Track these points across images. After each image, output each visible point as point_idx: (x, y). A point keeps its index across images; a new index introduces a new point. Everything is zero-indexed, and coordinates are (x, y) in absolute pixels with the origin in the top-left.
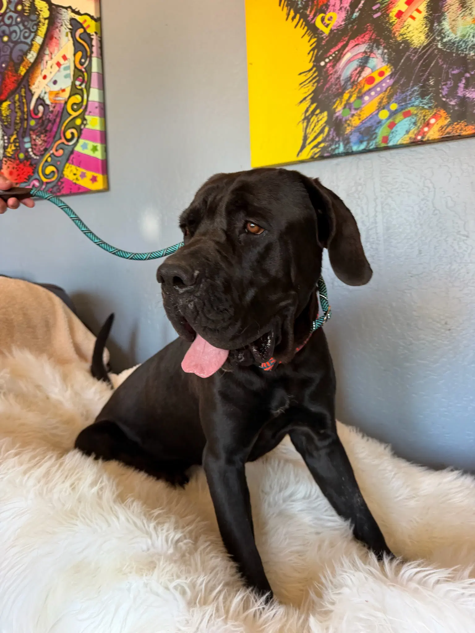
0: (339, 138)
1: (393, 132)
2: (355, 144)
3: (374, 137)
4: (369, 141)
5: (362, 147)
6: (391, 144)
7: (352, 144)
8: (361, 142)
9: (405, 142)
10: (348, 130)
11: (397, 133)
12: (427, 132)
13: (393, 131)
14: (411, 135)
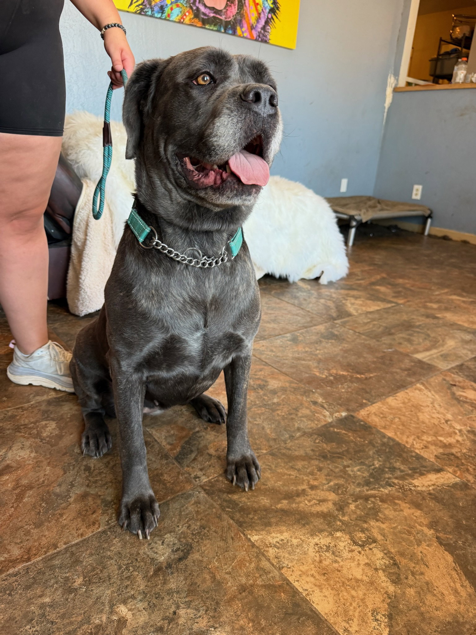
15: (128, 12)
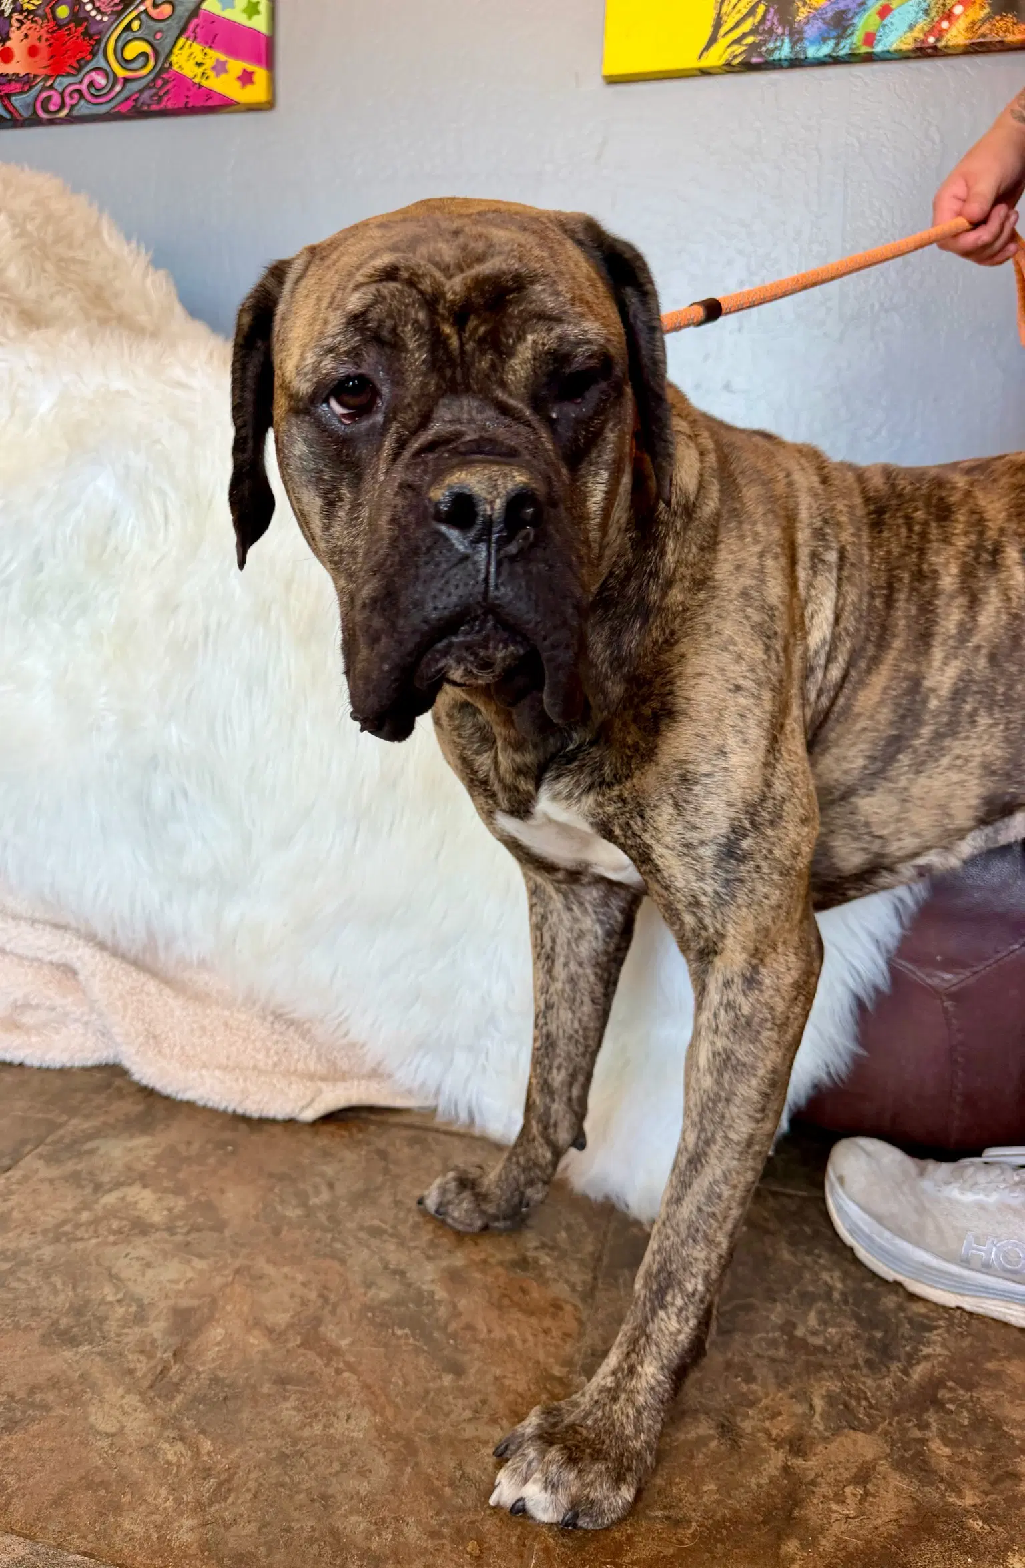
0: (784, 27)
1: (884, 26)
2: (812, 43)
3: (849, 32)
4: (839, 38)
5: (826, 50)
6: (878, 49)
7: (806, 43)
8: (824, 40)
9: (904, 47)
10: (802, 14)
11: (893, 28)
12: (946, 31)
13: (885, 22)
14: (917, 33)
15: (705, 73)
